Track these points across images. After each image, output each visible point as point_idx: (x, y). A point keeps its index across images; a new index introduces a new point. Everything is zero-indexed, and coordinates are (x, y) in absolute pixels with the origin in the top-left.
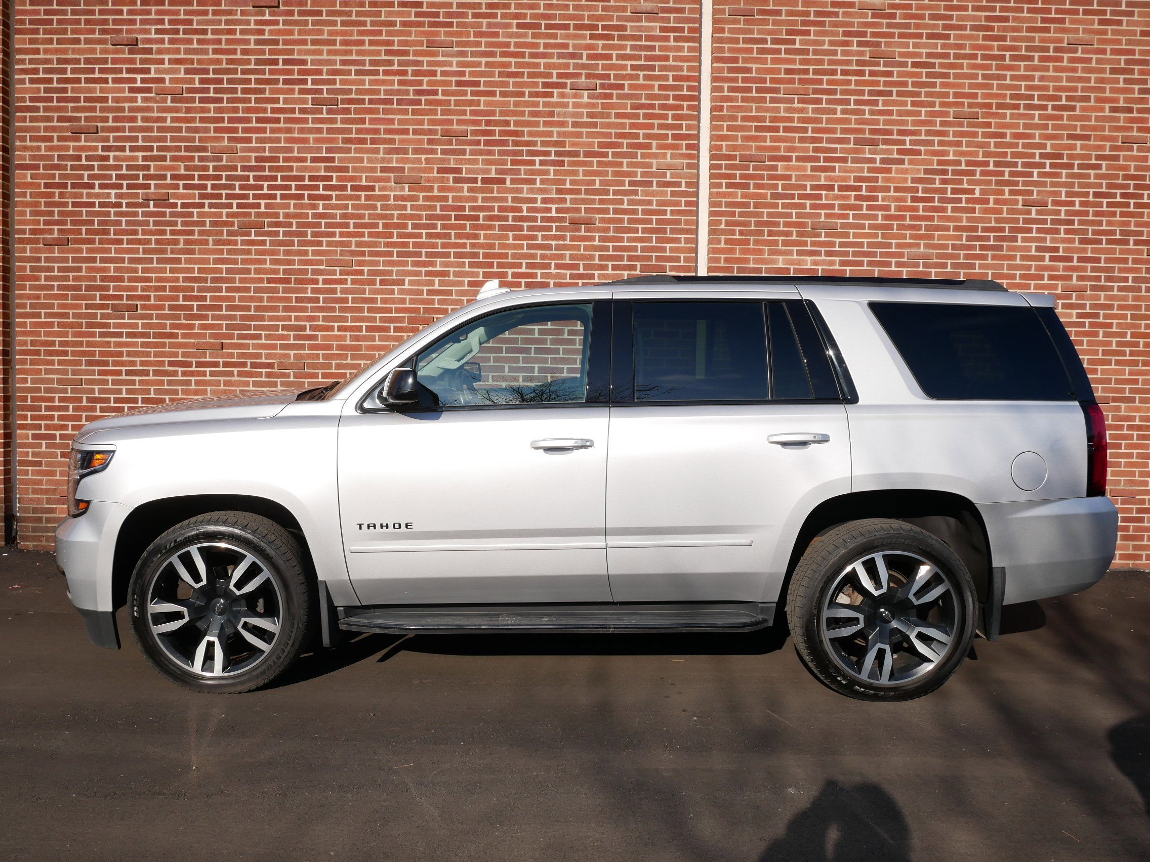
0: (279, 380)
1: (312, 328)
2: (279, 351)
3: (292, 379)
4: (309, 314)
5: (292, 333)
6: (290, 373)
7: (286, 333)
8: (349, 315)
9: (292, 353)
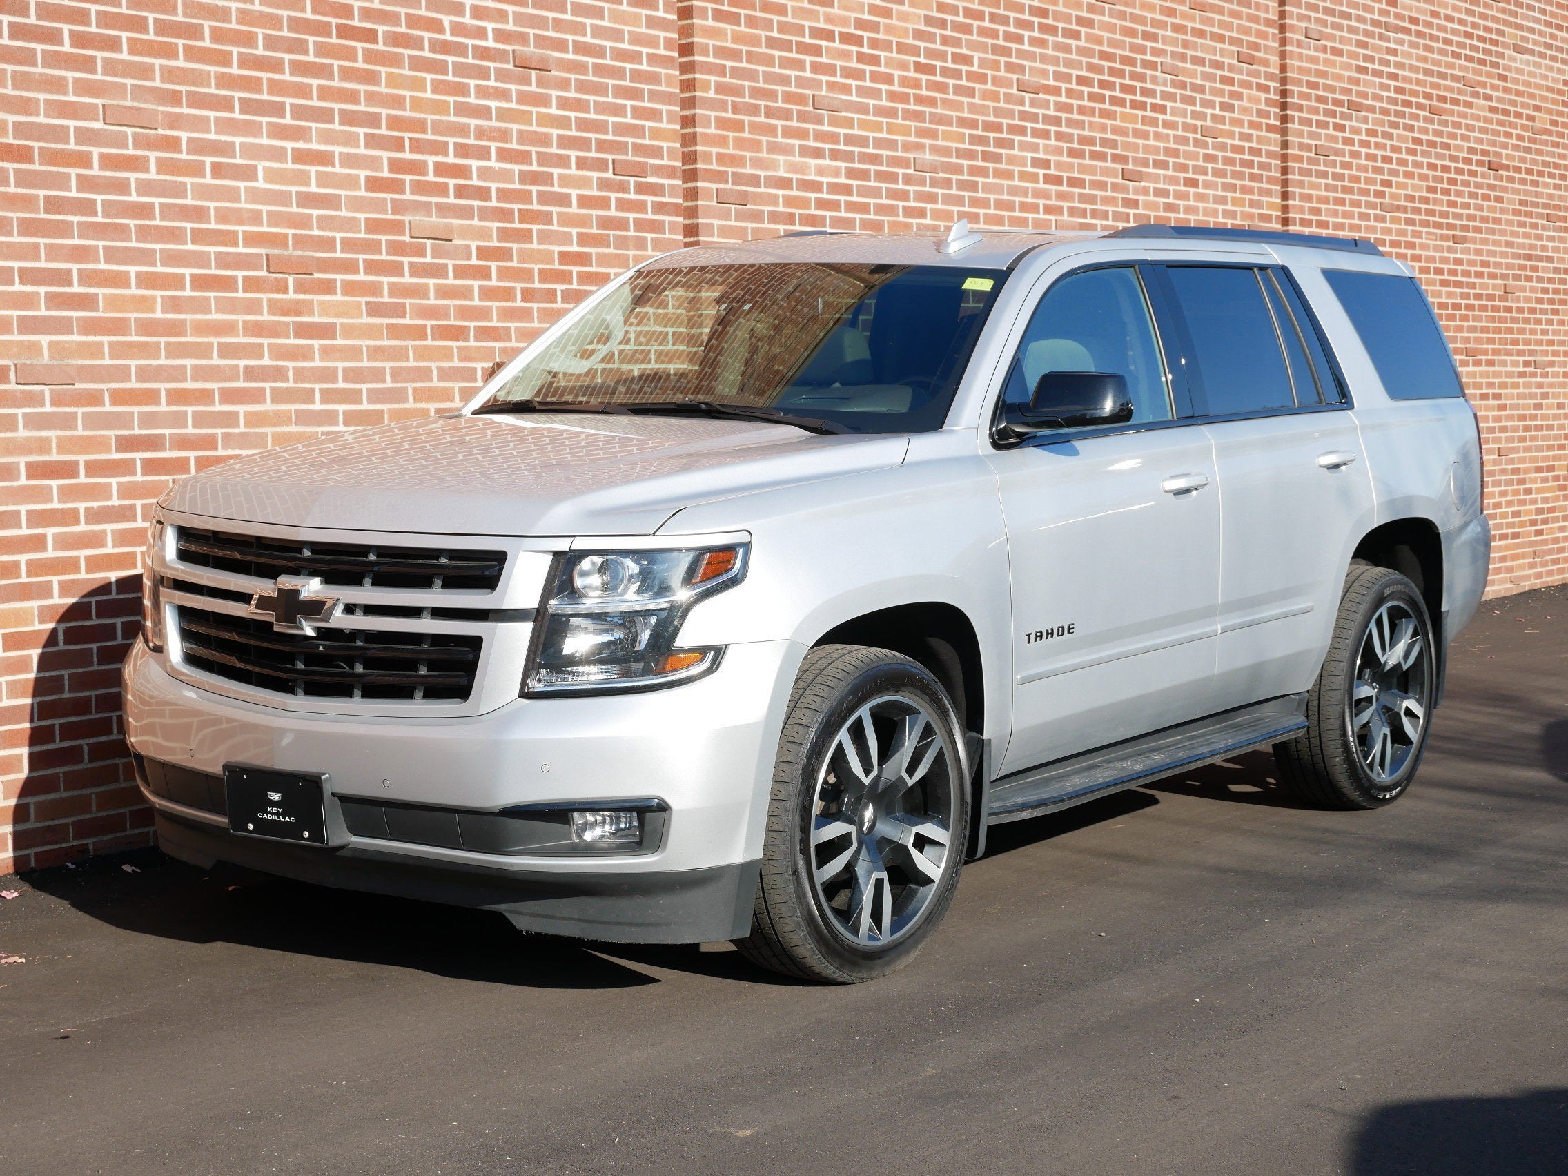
0: (20, 412)
1: (86, 278)
2: (16, 337)
3: (48, 408)
4: (76, 242)
5: (42, 290)
6: (42, 393)
7: (29, 289)
8: (157, 247)
9: (45, 340)
